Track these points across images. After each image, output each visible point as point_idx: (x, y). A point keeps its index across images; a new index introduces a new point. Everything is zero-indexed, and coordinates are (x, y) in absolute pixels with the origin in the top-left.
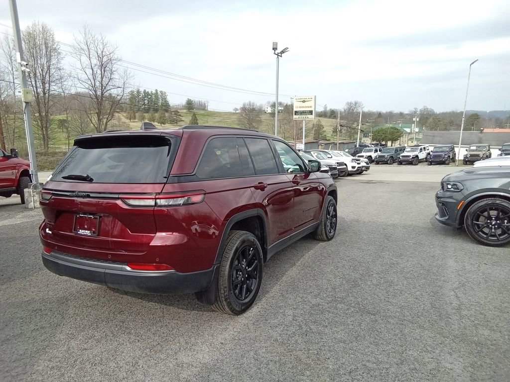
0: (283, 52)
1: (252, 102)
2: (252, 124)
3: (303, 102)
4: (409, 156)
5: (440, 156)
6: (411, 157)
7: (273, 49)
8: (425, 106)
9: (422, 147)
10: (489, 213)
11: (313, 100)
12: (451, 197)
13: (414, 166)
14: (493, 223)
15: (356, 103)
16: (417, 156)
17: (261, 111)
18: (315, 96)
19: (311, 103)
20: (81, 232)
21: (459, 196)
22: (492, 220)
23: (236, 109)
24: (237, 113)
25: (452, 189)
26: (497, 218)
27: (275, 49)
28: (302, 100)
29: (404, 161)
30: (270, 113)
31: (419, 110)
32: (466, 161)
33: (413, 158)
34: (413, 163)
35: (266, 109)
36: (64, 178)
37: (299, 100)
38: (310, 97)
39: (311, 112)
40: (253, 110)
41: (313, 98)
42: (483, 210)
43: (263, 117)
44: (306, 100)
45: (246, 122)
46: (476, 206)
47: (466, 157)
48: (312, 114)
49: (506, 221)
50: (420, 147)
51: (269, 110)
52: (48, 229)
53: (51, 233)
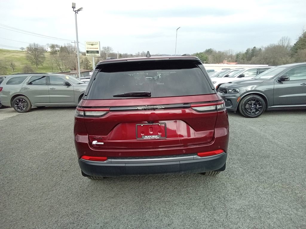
0: (79, 10)
1: (36, 43)
2: (38, 59)
3: (92, 45)
7: (73, 7)
8: (143, 51)
10: (251, 102)
11: (98, 44)
12: (234, 96)
14: (253, 107)
15: (108, 48)
17: (43, 51)
18: (100, 42)
19: (97, 46)
20: (147, 137)
21: (238, 95)
22: (252, 105)
23: (23, 49)
24: (23, 51)
25: (233, 92)
26: (254, 104)
27: (74, 7)
28: (91, 44)
30: (50, 52)
31: (140, 53)
35: (46, 49)
36: (114, 96)
37: (89, 44)
38: (96, 42)
39: (98, 52)
40: (36, 49)
41: (98, 42)
42: (249, 100)
43: (46, 55)
44: (93, 44)
45: (33, 58)
46: (246, 100)
48: (98, 53)
49: (258, 105)
51: (49, 50)
52: (96, 141)
53: (103, 143)
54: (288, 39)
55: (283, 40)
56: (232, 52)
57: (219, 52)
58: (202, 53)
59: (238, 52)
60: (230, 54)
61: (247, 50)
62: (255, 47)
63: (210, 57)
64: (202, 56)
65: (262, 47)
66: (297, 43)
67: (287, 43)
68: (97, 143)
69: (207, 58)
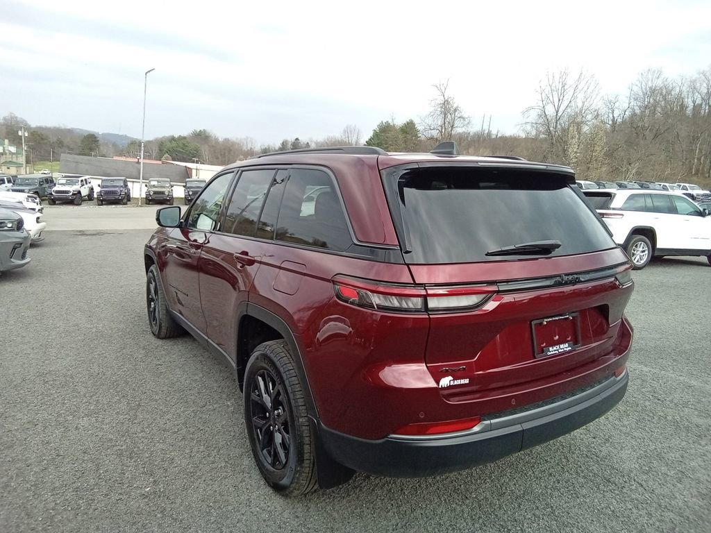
4: (67, 192)
5: (114, 193)
6: (71, 194)
9: (83, 178)
13: (76, 207)
16: (79, 192)
20: (553, 350)
29: (59, 199)
32: (150, 200)
33: (73, 194)
34: (75, 202)
47: (148, 195)
50: (80, 179)
52: (450, 378)
53: (467, 381)
54: (357, 131)
55: (348, 131)
56: (252, 143)
57: (227, 140)
58: (185, 138)
59: (266, 146)
60: (249, 148)
61: (283, 143)
62: (297, 139)
63: (205, 151)
64: (184, 145)
65: (311, 141)
66: (370, 140)
67: (355, 138)
68: (452, 383)
69: (197, 150)
